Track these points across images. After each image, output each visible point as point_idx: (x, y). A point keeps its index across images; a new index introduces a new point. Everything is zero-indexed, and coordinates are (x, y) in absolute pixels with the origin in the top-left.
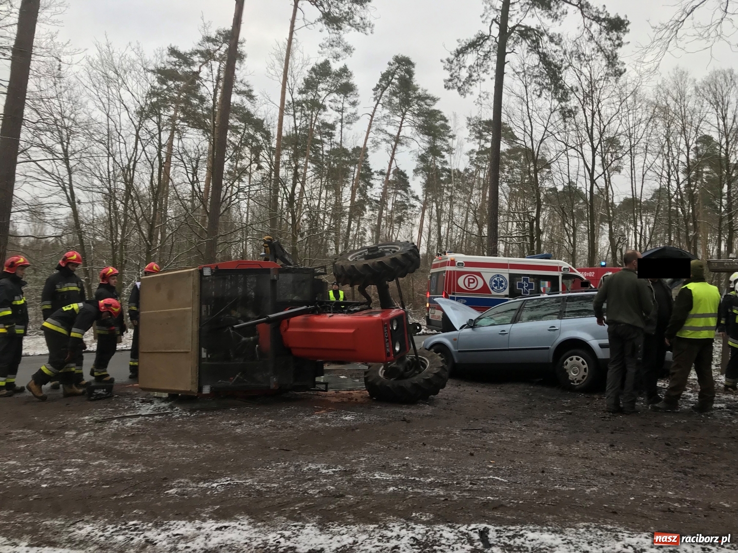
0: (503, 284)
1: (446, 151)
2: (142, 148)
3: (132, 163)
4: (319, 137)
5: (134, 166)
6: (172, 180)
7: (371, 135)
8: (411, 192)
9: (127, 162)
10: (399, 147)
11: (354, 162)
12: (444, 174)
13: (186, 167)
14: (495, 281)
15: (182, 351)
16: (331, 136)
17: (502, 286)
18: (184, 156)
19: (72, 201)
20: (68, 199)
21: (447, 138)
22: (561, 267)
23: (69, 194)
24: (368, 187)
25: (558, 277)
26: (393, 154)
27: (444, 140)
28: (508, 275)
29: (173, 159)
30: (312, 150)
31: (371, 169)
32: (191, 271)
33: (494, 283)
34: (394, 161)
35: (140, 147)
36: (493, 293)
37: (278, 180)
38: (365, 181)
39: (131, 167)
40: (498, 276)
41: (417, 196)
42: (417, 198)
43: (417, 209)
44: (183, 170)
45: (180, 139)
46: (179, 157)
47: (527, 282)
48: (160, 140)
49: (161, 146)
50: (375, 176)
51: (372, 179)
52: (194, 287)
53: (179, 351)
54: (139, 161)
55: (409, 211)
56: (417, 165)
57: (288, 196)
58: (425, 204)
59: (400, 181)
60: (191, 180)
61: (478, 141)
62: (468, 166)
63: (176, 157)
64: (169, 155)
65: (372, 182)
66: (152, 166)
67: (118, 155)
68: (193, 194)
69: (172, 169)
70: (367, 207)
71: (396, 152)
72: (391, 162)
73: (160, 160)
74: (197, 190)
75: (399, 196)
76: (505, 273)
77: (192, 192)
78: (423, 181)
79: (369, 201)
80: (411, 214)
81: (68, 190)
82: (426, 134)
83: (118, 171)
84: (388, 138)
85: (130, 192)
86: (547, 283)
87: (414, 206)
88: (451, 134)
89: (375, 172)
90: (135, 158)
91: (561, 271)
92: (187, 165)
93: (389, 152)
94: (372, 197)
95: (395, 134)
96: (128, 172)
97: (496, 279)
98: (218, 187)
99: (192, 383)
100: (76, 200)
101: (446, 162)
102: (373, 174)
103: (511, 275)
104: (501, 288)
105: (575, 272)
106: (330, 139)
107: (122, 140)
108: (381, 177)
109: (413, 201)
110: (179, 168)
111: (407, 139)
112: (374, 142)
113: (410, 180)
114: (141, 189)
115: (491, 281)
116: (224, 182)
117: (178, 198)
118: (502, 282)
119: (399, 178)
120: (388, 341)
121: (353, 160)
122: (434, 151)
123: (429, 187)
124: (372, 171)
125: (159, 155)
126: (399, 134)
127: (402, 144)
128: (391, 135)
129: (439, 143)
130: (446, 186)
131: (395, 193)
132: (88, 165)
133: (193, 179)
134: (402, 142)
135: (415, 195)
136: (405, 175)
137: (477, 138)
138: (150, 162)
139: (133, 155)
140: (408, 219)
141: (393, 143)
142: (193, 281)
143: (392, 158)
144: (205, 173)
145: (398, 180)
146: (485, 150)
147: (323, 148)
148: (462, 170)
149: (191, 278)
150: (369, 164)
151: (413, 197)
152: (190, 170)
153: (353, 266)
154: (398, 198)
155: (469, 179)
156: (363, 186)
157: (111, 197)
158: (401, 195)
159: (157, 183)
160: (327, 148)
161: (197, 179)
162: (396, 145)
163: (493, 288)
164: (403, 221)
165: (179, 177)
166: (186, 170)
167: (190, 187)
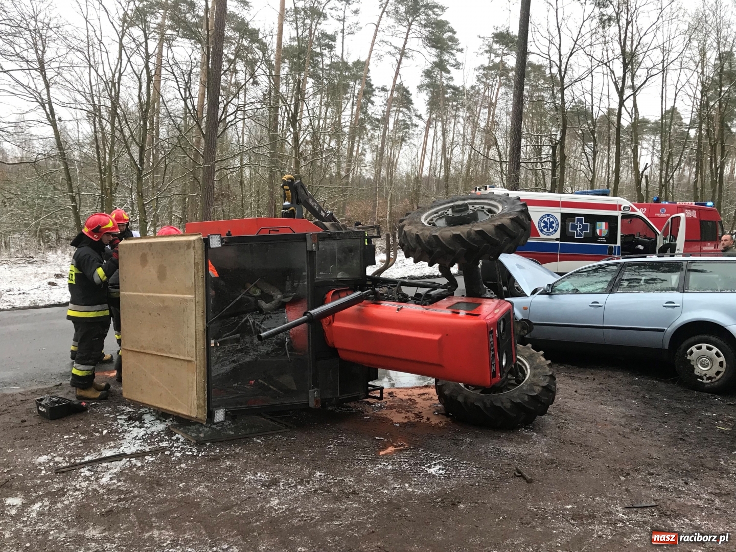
0: (554, 225)
1: (454, 66)
2: (127, 59)
3: (117, 75)
4: (318, 50)
5: (119, 79)
6: (162, 96)
7: (375, 47)
8: (414, 110)
9: (111, 75)
10: (404, 60)
11: (355, 78)
12: (449, 91)
13: (177, 82)
14: (545, 222)
15: (182, 357)
16: (331, 48)
17: (552, 227)
18: (175, 68)
19: (52, 118)
20: (48, 115)
21: (454, 52)
22: (620, 206)
23: (48, 110)
24: (369, 104)
25: (616, 217)
26: (398, 68)
27: (452, 54)
28: (560, 215)
29: (163, 72)
30: (310, 63)
31: (372, 85)
32: (190, 241)
33: (543, 224)
34: (399, 76)
35: (124, 57)
36: (542, 236)
37: (279, 96)
38: (366, 98)
39: (116, 81)
40: (548, 215)
41: (421, 115)
42: (420, 117)
43: (419, 128)
44: (175, 84)
45: (170, 47)
46: (169, 69)
47: (581, 223)
48: (146, 49)
49: (148, 57)
50: (377, 92)
51: (373, 96)
52: (196, 264)
53: (177, 357)
54: (124, 74)
55: (411, 131)
56: (421, 81)
57: (290, 115)
58: (429, 123)
59: (402, 98)
60: (184, 96)
61: (487, 55)
62: (474, 82)
63: (166, 70)
64: (159, 66)
65: (373, 99)
66: (140, 79)
67: (100, 67)
68: (185, 112)
69: (162, 83)
70: (369, 127)
71: (401, 66)
72: (396, 77)
73: (148, 72)
74: (191, 107)
75: (401, 114)
76: (557, 212)
77: (185, 109)
78: (427, 98)
79: (371, 120)
80: (413, 134)
81: (47, 106)
82: (433, 46)
83: (102, 86)
84: (393, 51)
85: (116, 109)
86: (604, 224)
87: (416, 126)
88: (460, 47)
89: (377, 88)
90: (120, 69)
91: (620, 210)
92: (178, 79)
93: (394, 66)
94: (373, 115)
95: (401, 46)
96: (113, 86)
97: (546, 219)
98: (214, 104)
99: (199, 407)
100: (57, 118)
101: (451, 78)
102: (374, 90)
103: (564, 215)
104: (551, 230)
105: (636, 211)
106: (331, 51)
107: (103, 49)
108: (382, 93)
109: (415, 120)
110: (169, 83)
111: (413, 52)
112: (377, 55)
113: (413, 98)
114: (129, 106)
115: (540, 221)
116: (220, 99)
117: (169, 115)
118: (553, 222)
119: (403, 95)
120: (494, 355)
121: (354, 75)
122: (441, 65)
123: (433, 105)
124: (374, 87)
125: (147, 66)
126: (404, 46)
127: (408, 57)
128: (396, 48)
129: (446, 57)
130: (450, 104)
131: (397, 110)
132: (68, 77)
133: (185, 95)
134: (408, 55)
135: (419, 114)
136: (408, 92)
137: (486, 52)
138: (136, 75)
139: (117, 67)
140: (409, 138)
141: (398, 57)
142: (195, 255)
143: (397, 73)
144: (198, 87)
145: (400, 97)
146: (493, 66)
147: (323, 61)
148: (468, 87)
149: (192, 251)
150: (370, 80)
151: (416, 116)
152: (182, 86)
153: (436, 237)
154: (401, 117)
155: (475, 96)
156: (364, 103)
157: (95, 115)
158: (403, 113)
159: (146, 100)
160: (327, 61)
161: (190, 94)
162: (401, 59)
163: (542, 231)
164: (405, 141)
165: (171, 92)
166: (178, 84)
167: (182, 103)
